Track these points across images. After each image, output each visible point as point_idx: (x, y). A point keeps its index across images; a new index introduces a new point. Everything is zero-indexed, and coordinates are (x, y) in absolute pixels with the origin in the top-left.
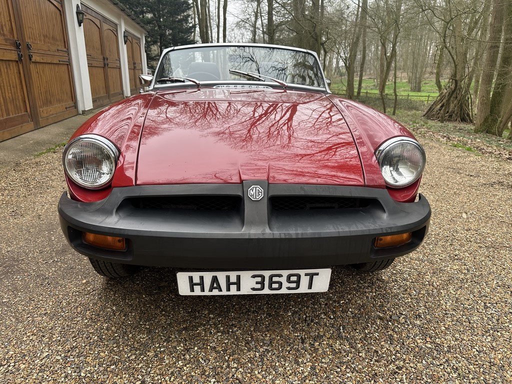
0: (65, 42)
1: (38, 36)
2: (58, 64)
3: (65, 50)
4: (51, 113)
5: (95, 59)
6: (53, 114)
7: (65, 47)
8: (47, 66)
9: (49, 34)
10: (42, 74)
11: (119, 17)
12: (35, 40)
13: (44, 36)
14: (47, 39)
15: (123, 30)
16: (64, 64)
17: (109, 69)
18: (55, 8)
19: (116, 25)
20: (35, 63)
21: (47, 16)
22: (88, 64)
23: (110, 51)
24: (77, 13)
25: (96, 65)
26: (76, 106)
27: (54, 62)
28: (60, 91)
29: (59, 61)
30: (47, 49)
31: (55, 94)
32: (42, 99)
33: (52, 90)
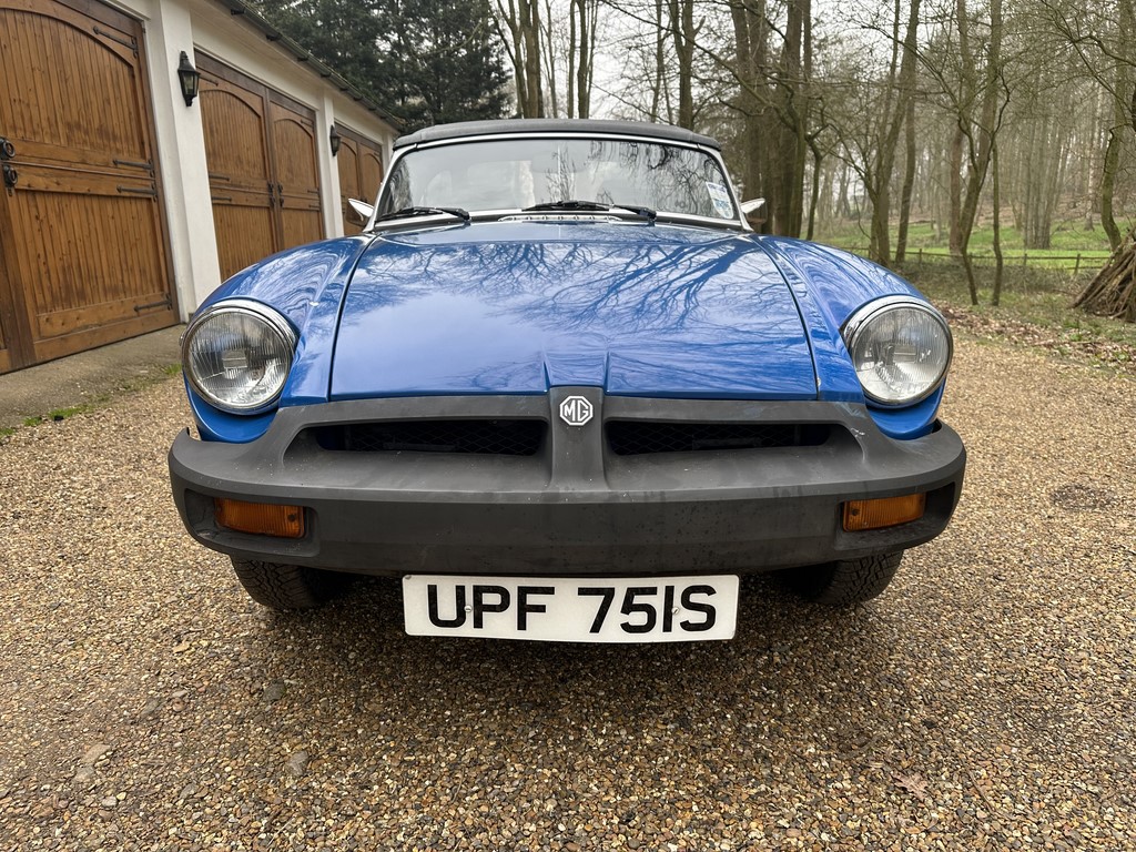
0: (142, 143)
1: (45, 124)
2: (117, 197)
3: (141, 162)
4: (80, 323)
5: (241, 187)
6: (86, 327)
7: (143, 156)
8: (74, 201)
9: (89, 122)
10: (53, 220)
11: (319, 94)
12: (34, 133)
13: (68, 125)
14: (78, 135)
15: (330, 122)
16: (136, 198)
17: (284, 215)
18: (112, 56)
19: (312, 112)
20: (31, 192)
21: (83, 76)
22: (212, 199)
23: (290, 170)
24: (181, 73)
25: (244, 203)
26: (171, 301)
27: (100, 192)
28: (118, 267)
29: (119, 190)
30: (76, 159)
31: (99, 274)
32: (51, 288)
33: (90, 262)
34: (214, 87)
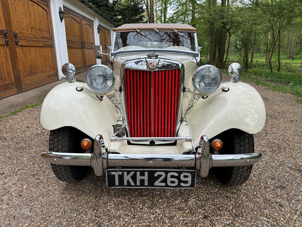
1: (25, 28)
2: (43, 47)
3: (50, 37)
4: (34, 81)
5: (74, 43)
6: (36, 82)
7: (50, 35)
9: (36, 27)
11: (94, 17)
12: (23, 30)
14: (34, 30)
15: (97, 24)
16: (48, 47)
17: (86, 50)
18: (42, 9)
19: (93, 21)
22: (67, 46)
23: (87, 38)
24: (59, 12)
25: (75, 47)
26: (57, 74)
27: (39, 46)
28: (43, 65)
29: (44, 45)
30: (33, 37)
31: (39, 67)
32: (27, 72)
33: (37, 64)
34: (68, 16)
